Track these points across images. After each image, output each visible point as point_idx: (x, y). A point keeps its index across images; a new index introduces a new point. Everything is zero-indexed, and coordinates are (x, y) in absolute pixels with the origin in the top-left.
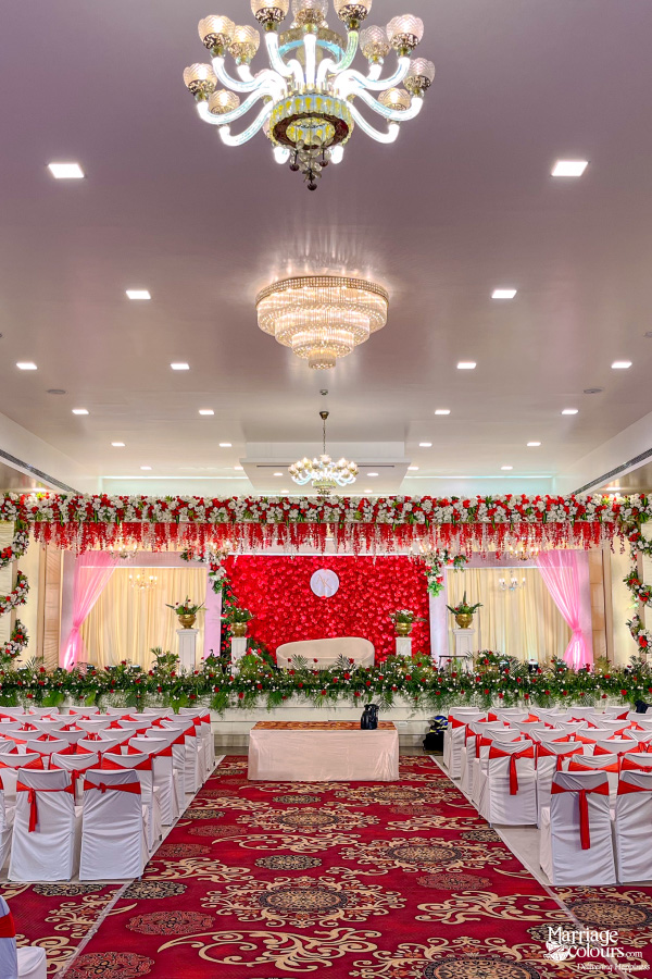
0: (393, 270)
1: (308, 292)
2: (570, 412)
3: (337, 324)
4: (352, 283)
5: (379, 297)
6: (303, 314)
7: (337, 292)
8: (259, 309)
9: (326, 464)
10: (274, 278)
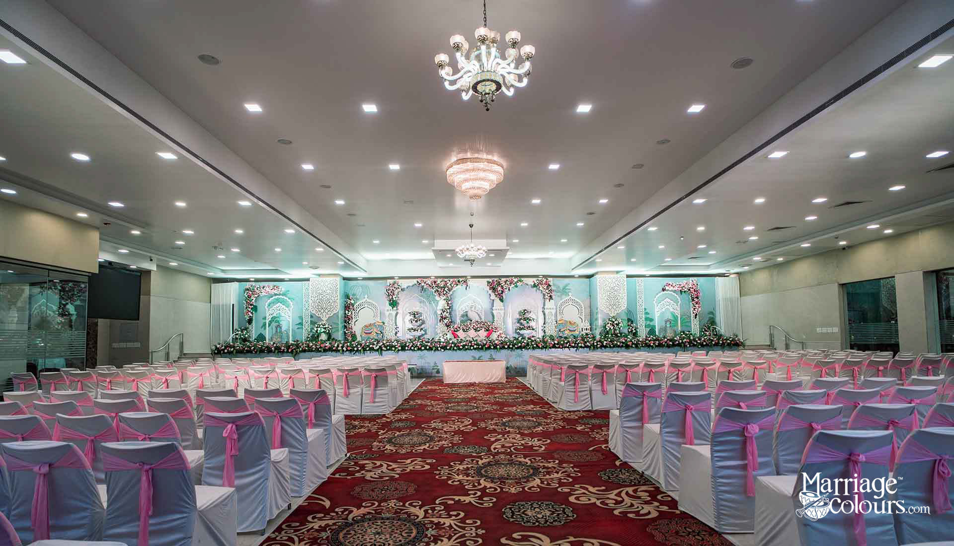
0: (505, 154)
1: (469, 165)
2: (580, 224)
3: (482, 179)
4: (489, 161)
5: (501, 168)
6: (467, 176)
7: (481, 165)
8: (448, 173)
9: (472, 248)
10: (454, 159)
